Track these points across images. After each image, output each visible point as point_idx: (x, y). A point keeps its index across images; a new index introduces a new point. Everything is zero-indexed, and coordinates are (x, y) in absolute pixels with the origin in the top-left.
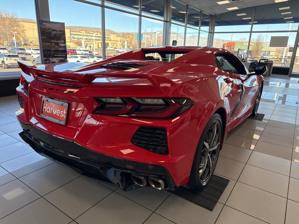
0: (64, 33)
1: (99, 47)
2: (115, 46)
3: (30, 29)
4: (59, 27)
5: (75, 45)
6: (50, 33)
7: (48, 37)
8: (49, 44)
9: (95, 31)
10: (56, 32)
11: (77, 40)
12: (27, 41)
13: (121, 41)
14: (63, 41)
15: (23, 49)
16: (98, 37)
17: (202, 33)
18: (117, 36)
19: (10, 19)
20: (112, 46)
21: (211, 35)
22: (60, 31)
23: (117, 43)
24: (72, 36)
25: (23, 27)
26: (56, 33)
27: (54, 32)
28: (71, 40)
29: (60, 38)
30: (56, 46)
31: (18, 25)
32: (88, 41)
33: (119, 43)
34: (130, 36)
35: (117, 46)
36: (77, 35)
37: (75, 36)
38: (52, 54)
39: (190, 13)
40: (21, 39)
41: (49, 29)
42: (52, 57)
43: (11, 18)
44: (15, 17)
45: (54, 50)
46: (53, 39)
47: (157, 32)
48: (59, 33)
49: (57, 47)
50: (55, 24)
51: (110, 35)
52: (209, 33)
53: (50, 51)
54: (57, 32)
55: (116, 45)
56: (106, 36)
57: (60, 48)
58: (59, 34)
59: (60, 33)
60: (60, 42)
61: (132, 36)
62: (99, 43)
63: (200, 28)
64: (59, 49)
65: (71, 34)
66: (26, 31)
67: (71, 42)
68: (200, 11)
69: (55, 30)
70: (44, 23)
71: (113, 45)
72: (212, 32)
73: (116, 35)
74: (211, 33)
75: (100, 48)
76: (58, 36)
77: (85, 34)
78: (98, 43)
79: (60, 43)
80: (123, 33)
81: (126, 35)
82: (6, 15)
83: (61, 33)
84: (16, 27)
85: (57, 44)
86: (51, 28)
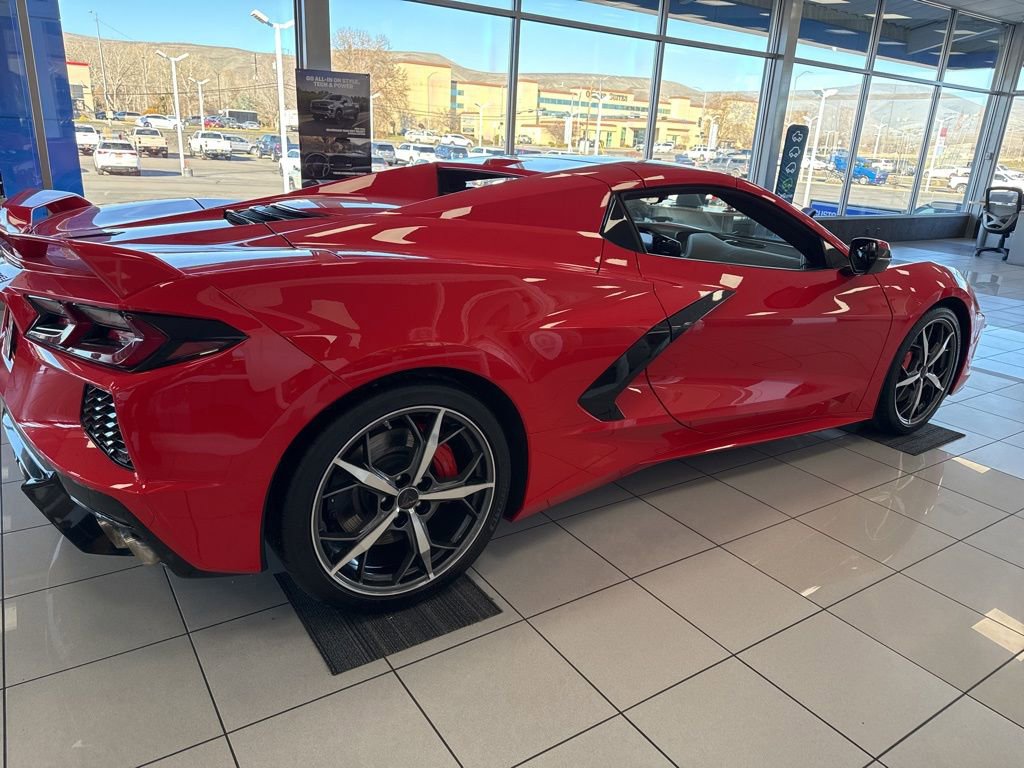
0: (364, 106)
1: (626, 143)
2: (679, 141)
3: (421, 84)
4: (351, 87)
5: (549, 135)
6: (323, 107)
7: (317, 118)
8: (320, 138)
9: (622, 89)
10: (343, 103)
11: (555, 119)
12: (411, 122)
13: (700, 123)
14: (362, 132)
15: (389, 148)
16: (627, 108)
17: (949, 96)
18: (692, 106)
19: (371, 54)
20: (670, 139)
21: (998, 103)
22: (355, 100)
23: (687, 131)
24: (542, 105)
25: (405, 77)
26: (342, 106)
27: (338, 104)
28: (538, 119)
29: (354, 121)
30: (338, 147)
31: (391, 75)
32: (587, 124)
33: (695, 130)
34: (741, 104)
35: (686, 139)
36: (560, 102)
37: (550, 107)
38: (327, 170)
39: (917, 18)
40: (396, 116)
41: (322, 94)
42: (325, 178)
43: (375, 52)
44: (386, 50)
45: (331, 157)
46: (333, 122)
47: (825, 90)
48: (351, 105)
49: (341, 147)
50: (339, 80)
51: (670, 101)
52: (992, 93)
53: (322, 159)
54: (346, 102)
55: (683, 137)
56: (660, 106)
57: (349, 150)
58: (349, 108)
59: (353, 107)
60: (351, 132)
61: (748, 103)
62: (628, 129)
63: (940, 77)
64: (347, 155)
65: (540, 100)
66: (409, 89)
67: (537, 125)
68: (948, 8)
69: (338, 98)
70: (308, 78)
71: (675, 138)
72: (1006, 89)
73: (688, 102)
74: (999, 94)
75: (628, 146)
76: (348, 114)
77: (584, 99)
78: (625, 129)
79: (351, 136)
80: (716, 94)
81: (725, 99)
82: (363, 44)
83: (357, 106)
84: (384, 80)
85: (343, 139)
86: (327, 93)
